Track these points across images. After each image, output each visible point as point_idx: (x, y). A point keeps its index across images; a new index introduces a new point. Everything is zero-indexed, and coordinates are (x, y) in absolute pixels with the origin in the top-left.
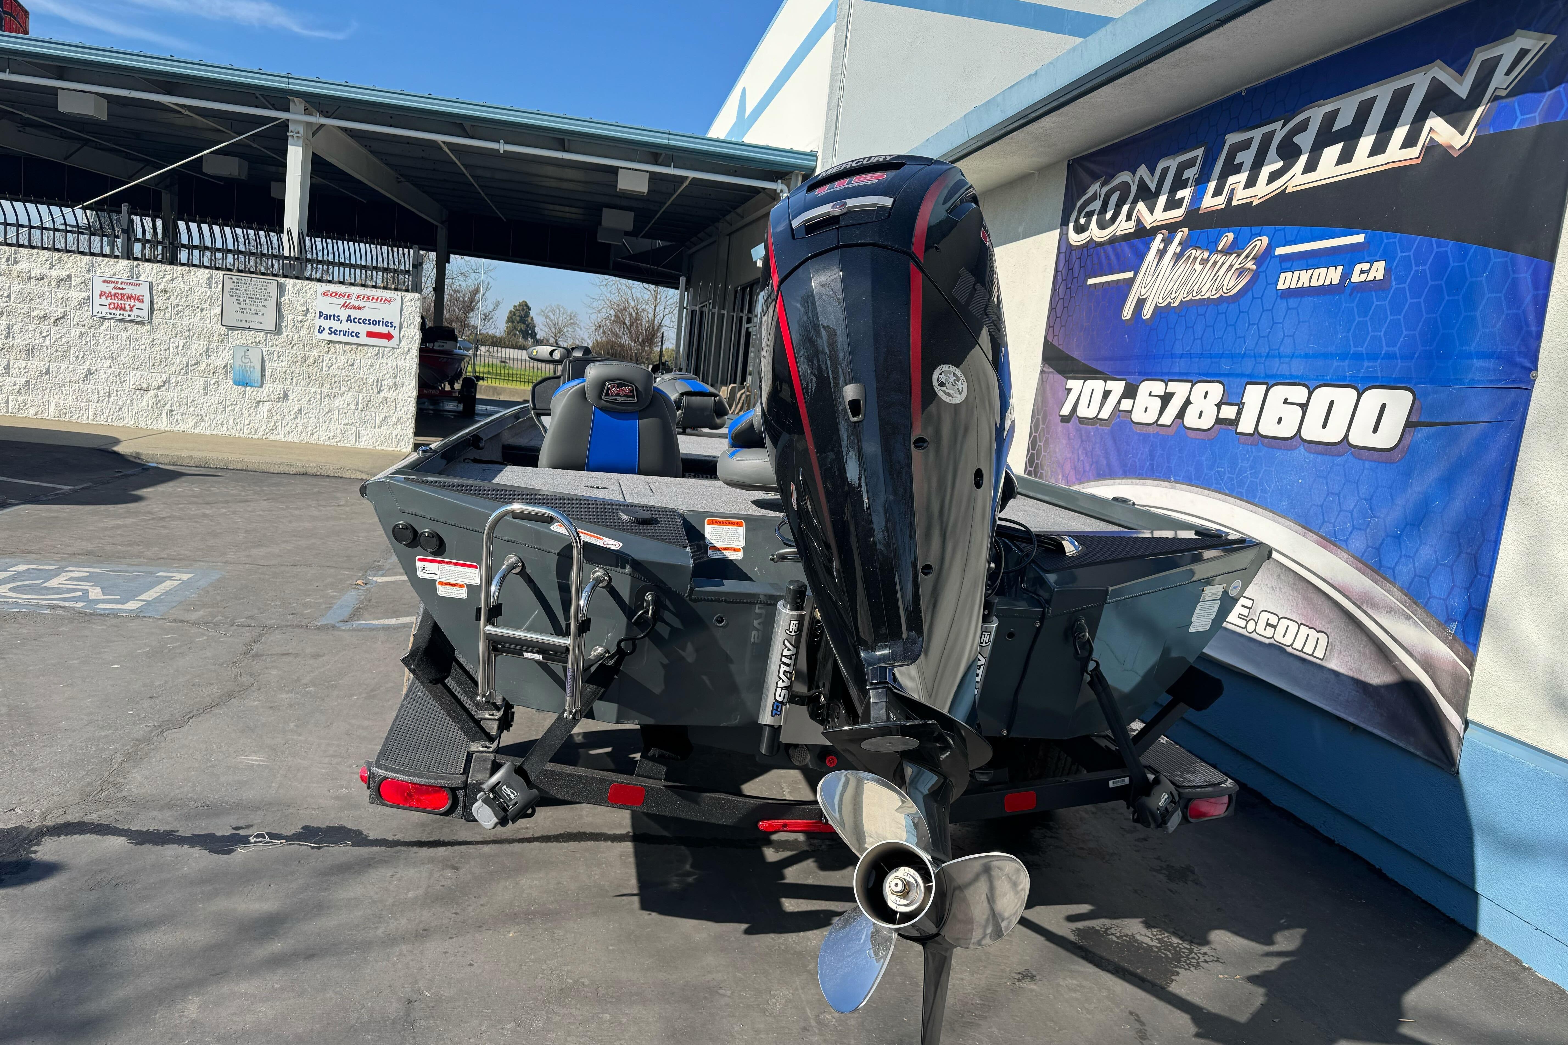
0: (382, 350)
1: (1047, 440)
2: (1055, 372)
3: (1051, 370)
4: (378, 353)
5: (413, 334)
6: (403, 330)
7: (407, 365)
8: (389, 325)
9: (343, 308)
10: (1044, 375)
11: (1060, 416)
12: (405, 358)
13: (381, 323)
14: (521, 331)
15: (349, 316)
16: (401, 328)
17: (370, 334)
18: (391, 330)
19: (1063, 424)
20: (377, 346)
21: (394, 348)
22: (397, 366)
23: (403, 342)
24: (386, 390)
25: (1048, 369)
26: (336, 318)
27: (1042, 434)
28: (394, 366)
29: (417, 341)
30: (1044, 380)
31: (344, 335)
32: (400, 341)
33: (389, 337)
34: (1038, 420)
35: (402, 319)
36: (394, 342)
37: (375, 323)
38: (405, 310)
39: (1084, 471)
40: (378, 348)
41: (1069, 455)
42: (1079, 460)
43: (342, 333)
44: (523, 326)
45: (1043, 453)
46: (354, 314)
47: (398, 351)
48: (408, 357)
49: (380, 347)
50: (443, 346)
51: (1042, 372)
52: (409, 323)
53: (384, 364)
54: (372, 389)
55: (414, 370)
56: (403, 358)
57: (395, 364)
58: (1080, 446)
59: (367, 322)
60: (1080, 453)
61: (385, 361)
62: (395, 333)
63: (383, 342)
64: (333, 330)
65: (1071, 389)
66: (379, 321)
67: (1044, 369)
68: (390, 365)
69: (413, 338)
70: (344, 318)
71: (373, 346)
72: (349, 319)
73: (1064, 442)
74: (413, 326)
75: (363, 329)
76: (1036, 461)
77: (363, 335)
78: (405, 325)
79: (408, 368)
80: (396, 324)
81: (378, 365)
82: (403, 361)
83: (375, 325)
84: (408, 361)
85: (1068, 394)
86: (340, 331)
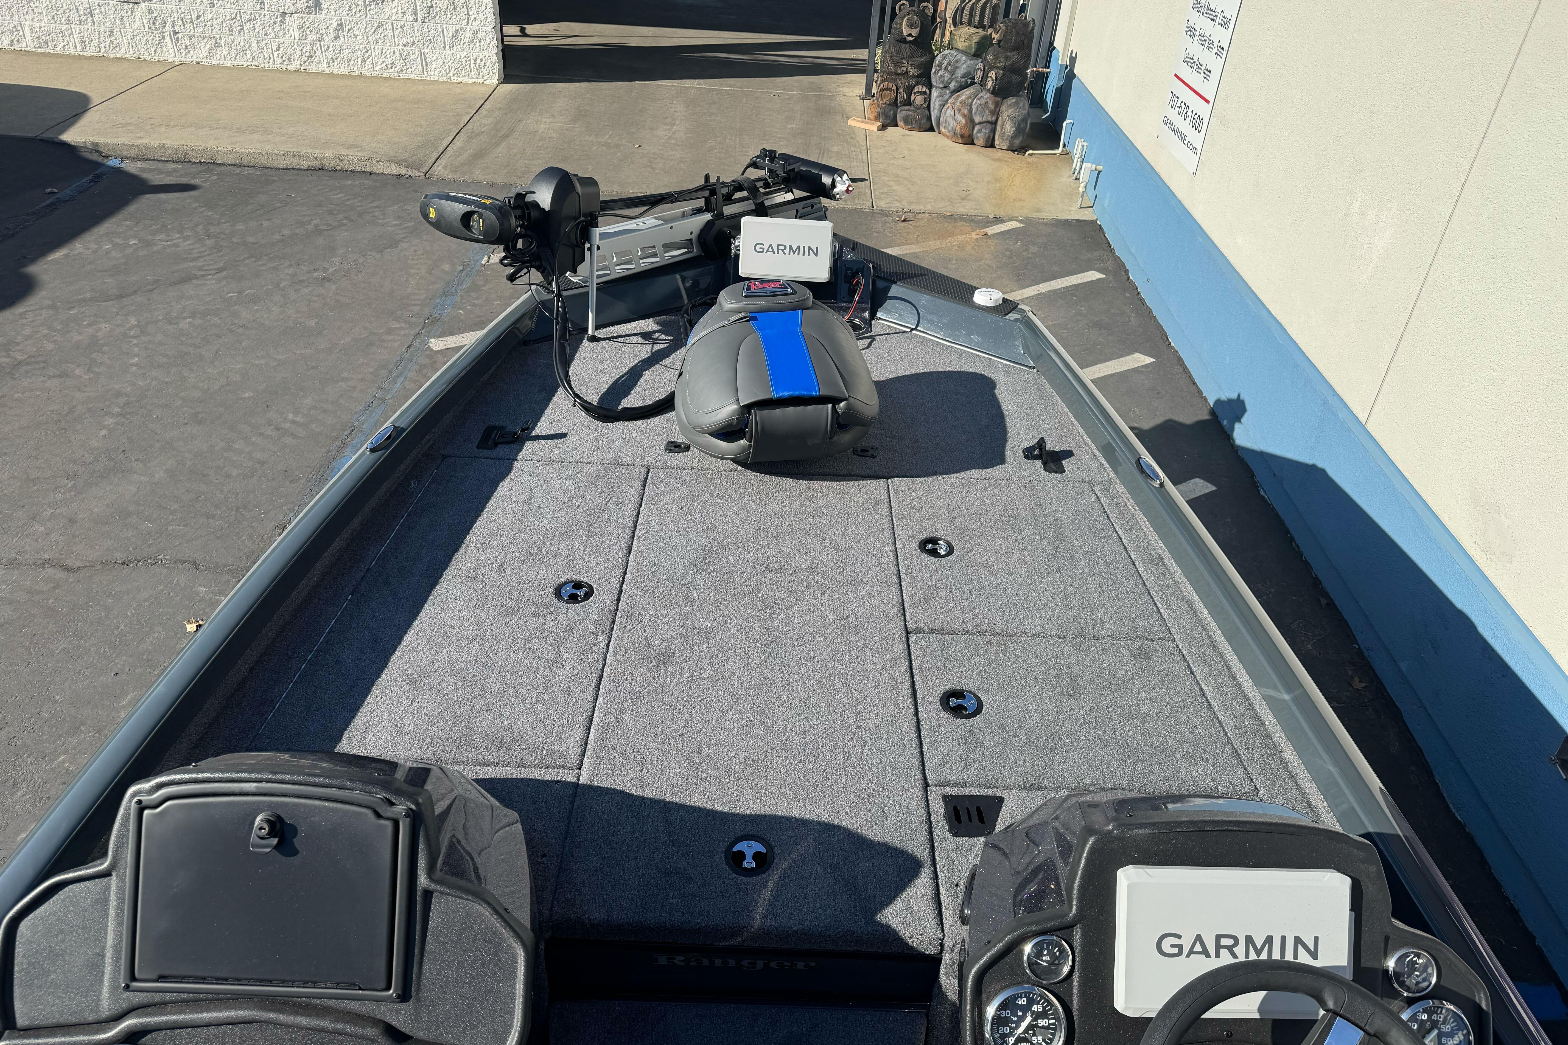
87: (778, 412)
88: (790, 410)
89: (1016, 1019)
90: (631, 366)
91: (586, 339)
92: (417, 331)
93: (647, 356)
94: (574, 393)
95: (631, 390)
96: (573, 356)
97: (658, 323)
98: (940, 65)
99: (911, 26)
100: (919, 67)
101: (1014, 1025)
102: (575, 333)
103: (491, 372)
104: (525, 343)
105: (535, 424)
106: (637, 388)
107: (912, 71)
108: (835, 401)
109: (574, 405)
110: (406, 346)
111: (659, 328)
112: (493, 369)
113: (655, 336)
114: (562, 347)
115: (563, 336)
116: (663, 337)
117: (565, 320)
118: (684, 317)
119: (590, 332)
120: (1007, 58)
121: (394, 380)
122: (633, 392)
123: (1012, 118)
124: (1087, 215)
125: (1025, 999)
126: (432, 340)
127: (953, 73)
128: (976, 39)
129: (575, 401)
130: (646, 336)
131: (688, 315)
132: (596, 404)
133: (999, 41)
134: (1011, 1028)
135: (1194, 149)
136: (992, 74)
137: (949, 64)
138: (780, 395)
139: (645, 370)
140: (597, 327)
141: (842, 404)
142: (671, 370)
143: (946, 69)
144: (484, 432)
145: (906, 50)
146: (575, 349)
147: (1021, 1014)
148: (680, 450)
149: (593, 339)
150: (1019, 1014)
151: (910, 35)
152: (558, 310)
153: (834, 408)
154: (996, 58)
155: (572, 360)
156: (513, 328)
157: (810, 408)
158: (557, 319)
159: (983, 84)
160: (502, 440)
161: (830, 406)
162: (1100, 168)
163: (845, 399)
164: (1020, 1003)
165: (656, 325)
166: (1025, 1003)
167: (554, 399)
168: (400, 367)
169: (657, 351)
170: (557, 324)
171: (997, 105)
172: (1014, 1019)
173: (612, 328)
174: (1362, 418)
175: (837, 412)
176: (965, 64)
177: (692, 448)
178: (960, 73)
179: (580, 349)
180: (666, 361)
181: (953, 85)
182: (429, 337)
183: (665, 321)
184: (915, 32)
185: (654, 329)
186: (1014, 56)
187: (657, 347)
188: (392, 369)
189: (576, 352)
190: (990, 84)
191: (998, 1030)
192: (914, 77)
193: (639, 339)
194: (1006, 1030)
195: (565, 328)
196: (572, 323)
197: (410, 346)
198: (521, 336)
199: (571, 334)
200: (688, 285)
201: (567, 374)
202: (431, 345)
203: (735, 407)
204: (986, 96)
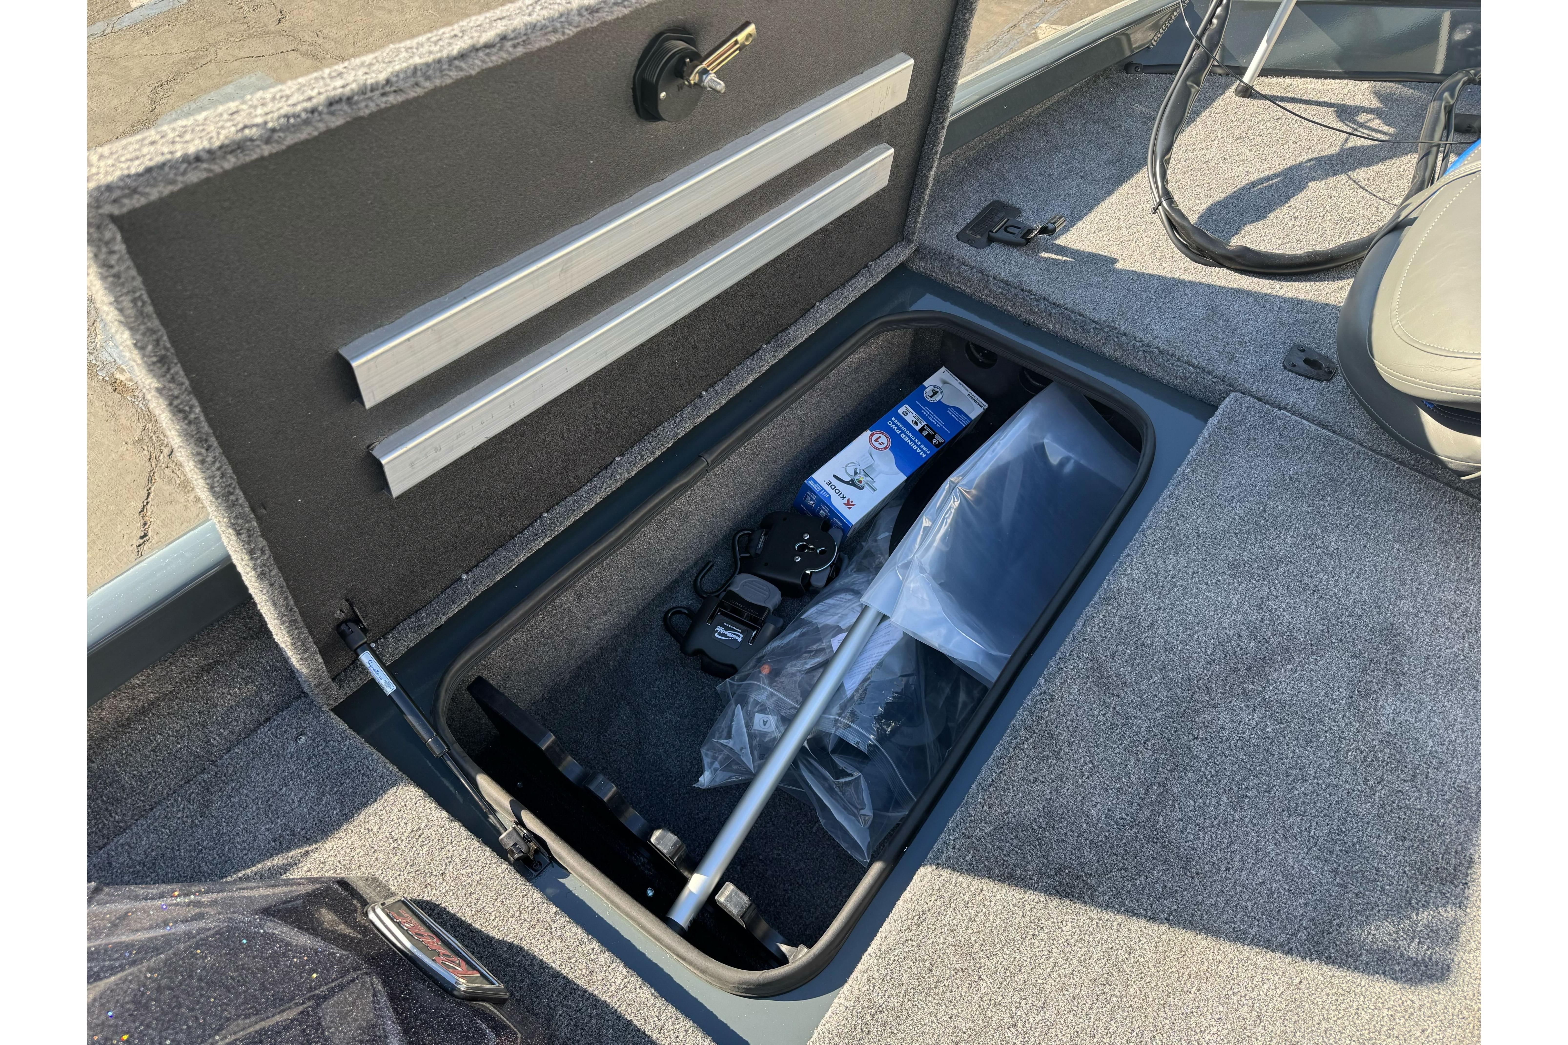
90: (1291, 162)
91: (1234, 87)
92: (1032, 9)
93: (1330, 152)
94: (1165, 189)
95: (1272, 210)
96: (1197, 114)
97: (1377, 94)
102: (1219, 71)
103: (1048, 103)
104: (1128, 66)
105: (1073, 221)
106: (1284, 210)
109: (1155, 210)
110: (1010, 25)
111: (1375, 104)
112: (1056, 98)
113: (1362, 118)
114: (1185, 93)
115: (1195, 75)
116: (1376, 123)
117: (1213, 44)
118: (1440, 98)
119: (1246, 78)
121: (977, 63)
122: (1272, 216)
126: (1043, 25)
129: (1160, 204)
130: (1345, 112)
131: (1452, 96)
132: (1193, 218)
139: (1313, 179)
140: (1265, 72)
142: (1365, 193)
144: (985, 209)
146: (1207, 102)
148: (1314, 372)
149: (1247, 92)
152: (1210, 22)
155: (1191, 121)
156: (1123, 34)
158: (1200, 38)
160: (1002, 235)
165: (1372, 97)
167: (1126, 186)
168: (991, 50)
169: (1354, 149)
170: (1197, 46)
173: (1288, 80)
177: (1338, 378)
179: (1215, 104)
180: (1362, 174)
182: (1042, 20)
183: (1391, 94)
185: (1367, 104)
187: (1354, 142)
188: (981, 49)
189: (1205, 108)
193: (1328, 116)
195: (1206, 59)
196: (1224, 48)
197: (1015, 26)
198: (1128, 53)
199: (1212, 73)
200: (1459, 36)
201: (1168, 149)
202: (1039, 31)
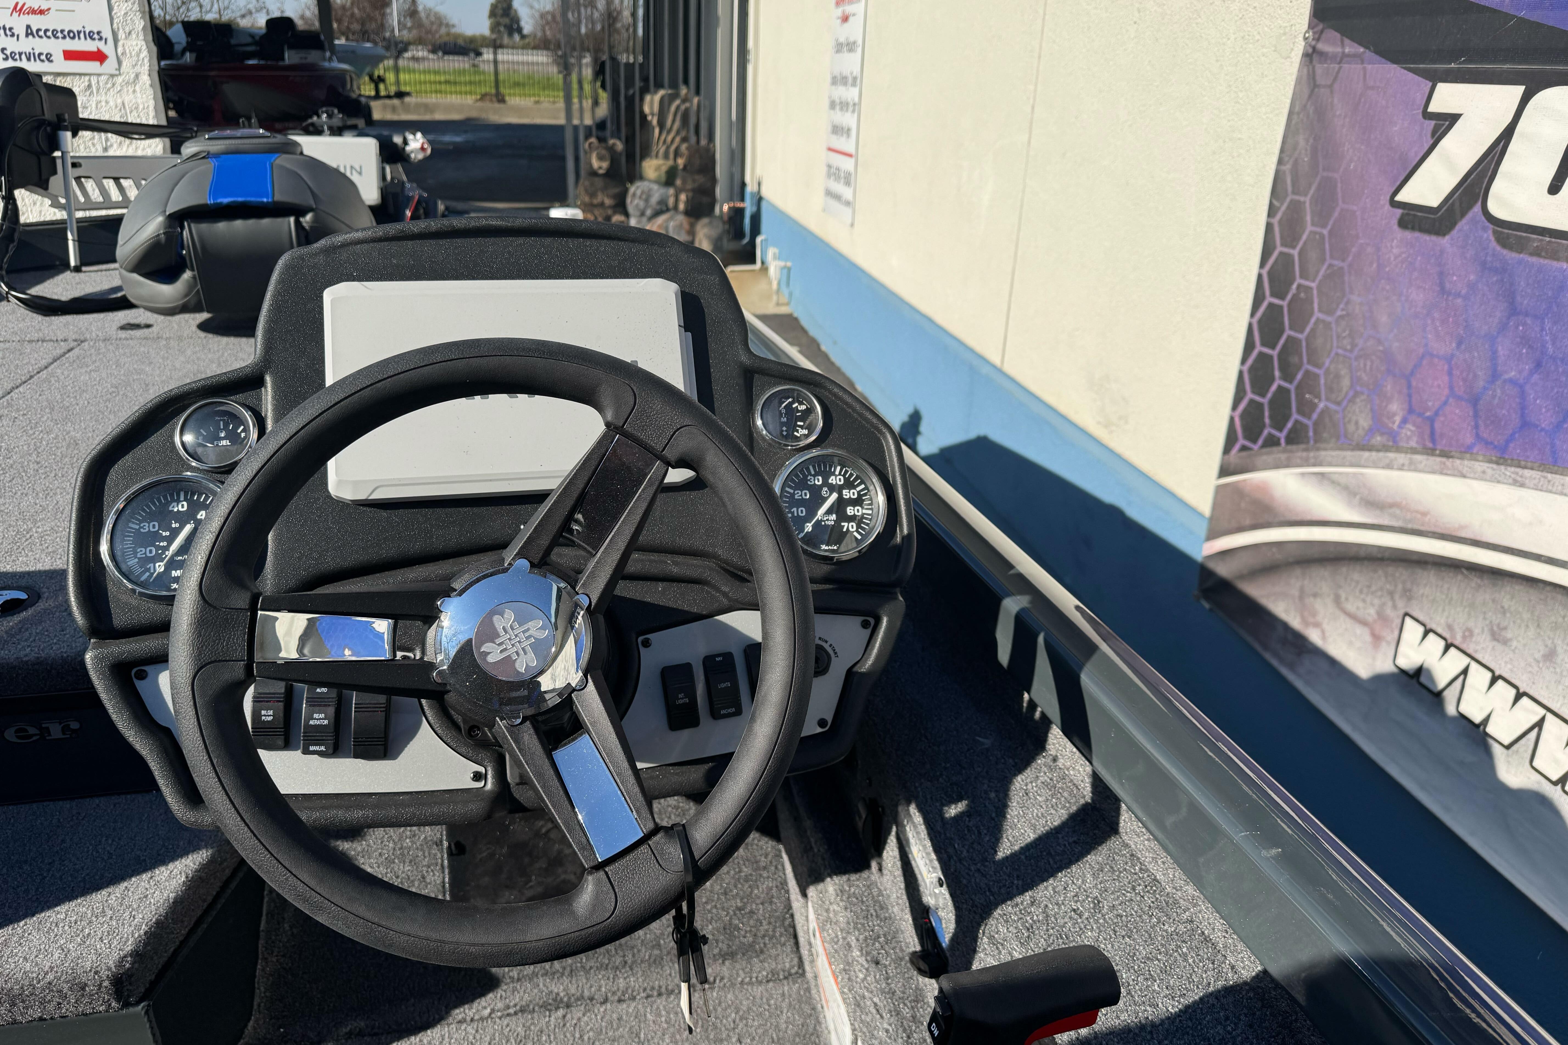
0: (94, 80)
1: (1334, 275)
2: (1369, 54)
3: (1351, 48)
4: (90, 86)
5: (137, 49)
6: (120, 44)
7: (139, 101)
8: (96, 36)
9: (15, 15)
10: (1320, 68)
11: (1394, 204)
12: (134, 91)
13: (82, 35)
14: (505, 26)
15: (28, 27)
16: (116, 41)
17: (70, 55)
18: (101, 45)
19: (1408, 235)
20: (85, 75)
21: (112, 76)
22: (123, 104)
23: (124, 64)
24: (115, 146)
25: (1334, 43)
26: (8, 32)
27: (1313, 255)
28: (120, 106)
29: (146, 60)
30: (1320, 80)
31: (29, 59)
32: (120, 63)
33: (99, 57)
34: (1296, 208)
35: (115, 26)
36: (110, 65)
37: (72, 35)
38: (116, 9)
39: (1525, 424)
40: (87, 78)
41: (1443, 347)
42: (1494, 376)
43: (23, 56)
44: (506, 21)
45: (1317, 315)
46: (36, 22)
47: (120, 80)
48: (137, 88)
49: (90, 75)
50: (306, 58)
51: (1311, 55)
52: (127, 30)
53: (103, 104)
54: (94, 145)
55: (151, 108)
56: (131, 90)
57: (119, 101)
58: (1503, 327)
59: (59, 35)
60: (1502, 351)
61: (103, 98)
62: (108, 49)
63: (91, 66)
64: (8, 52)
65: (1454, 118)
66: (79, 32)
67: (1320, 46)
68: (112, 103)
69: (138, 55)
70: (20, 30)
71: (80, 75)
72: (29, 32)
73: (1418, 297)
74: (134, 36)
75: (57, 47)
76: (1288, 332)
77: (58, 57)
78: (121, 35)
79: (141, 107)
80: (107, 33)
81: (94, 106)
82: (131, 96)
83: (73, 38)
84: (139, 95)
85: (1438, 136)
86: (20, 54)
87: (222, 226)
88: (239, 224)
89: (168, 533)
91: (69, 270)
98: (634, 195)
99: (601, 158)
100: (614, 197)
101: (165, 544)
107: (608, 202)
108: (298, 211)
119: (72, 263)
120: (694, 181)
123: (708, 237)
124: (784, 310)
125: (185, 503)
127: (647, 201)
128: (664, 169)
133: (685, 167)
134: (158, 548)
135: (848, 203)
136: (683, 197)
137: (643, 192)
138: (219, 201)
141: (309, 217)
143: (640, 197)
145: (599, 182)
147: (177, 525)
148: (138, 328)
149: (78, 270)
150: (173, 526)
151: (600, 168)
153: (298, 223)
154: (684, 182)
157: (266, 222)
159: (676, 208)
161: (292, 219)
162: (789, 264)
163: (310, 210)
164: (176, 510)
166: (185, 508)
171: (692, 226)
172: (164, 534)
174: (996, 359)
175: (303, 228)
176: (658, 193)
178: (654, 200)
181: (649, 212)
184: (605, 165)
186: (700, 179)
190: (682, 206)
191: (135, 553)
192: (610, 207)
194: (151, 551)
203: (160, 219)
204: (681, 218)
